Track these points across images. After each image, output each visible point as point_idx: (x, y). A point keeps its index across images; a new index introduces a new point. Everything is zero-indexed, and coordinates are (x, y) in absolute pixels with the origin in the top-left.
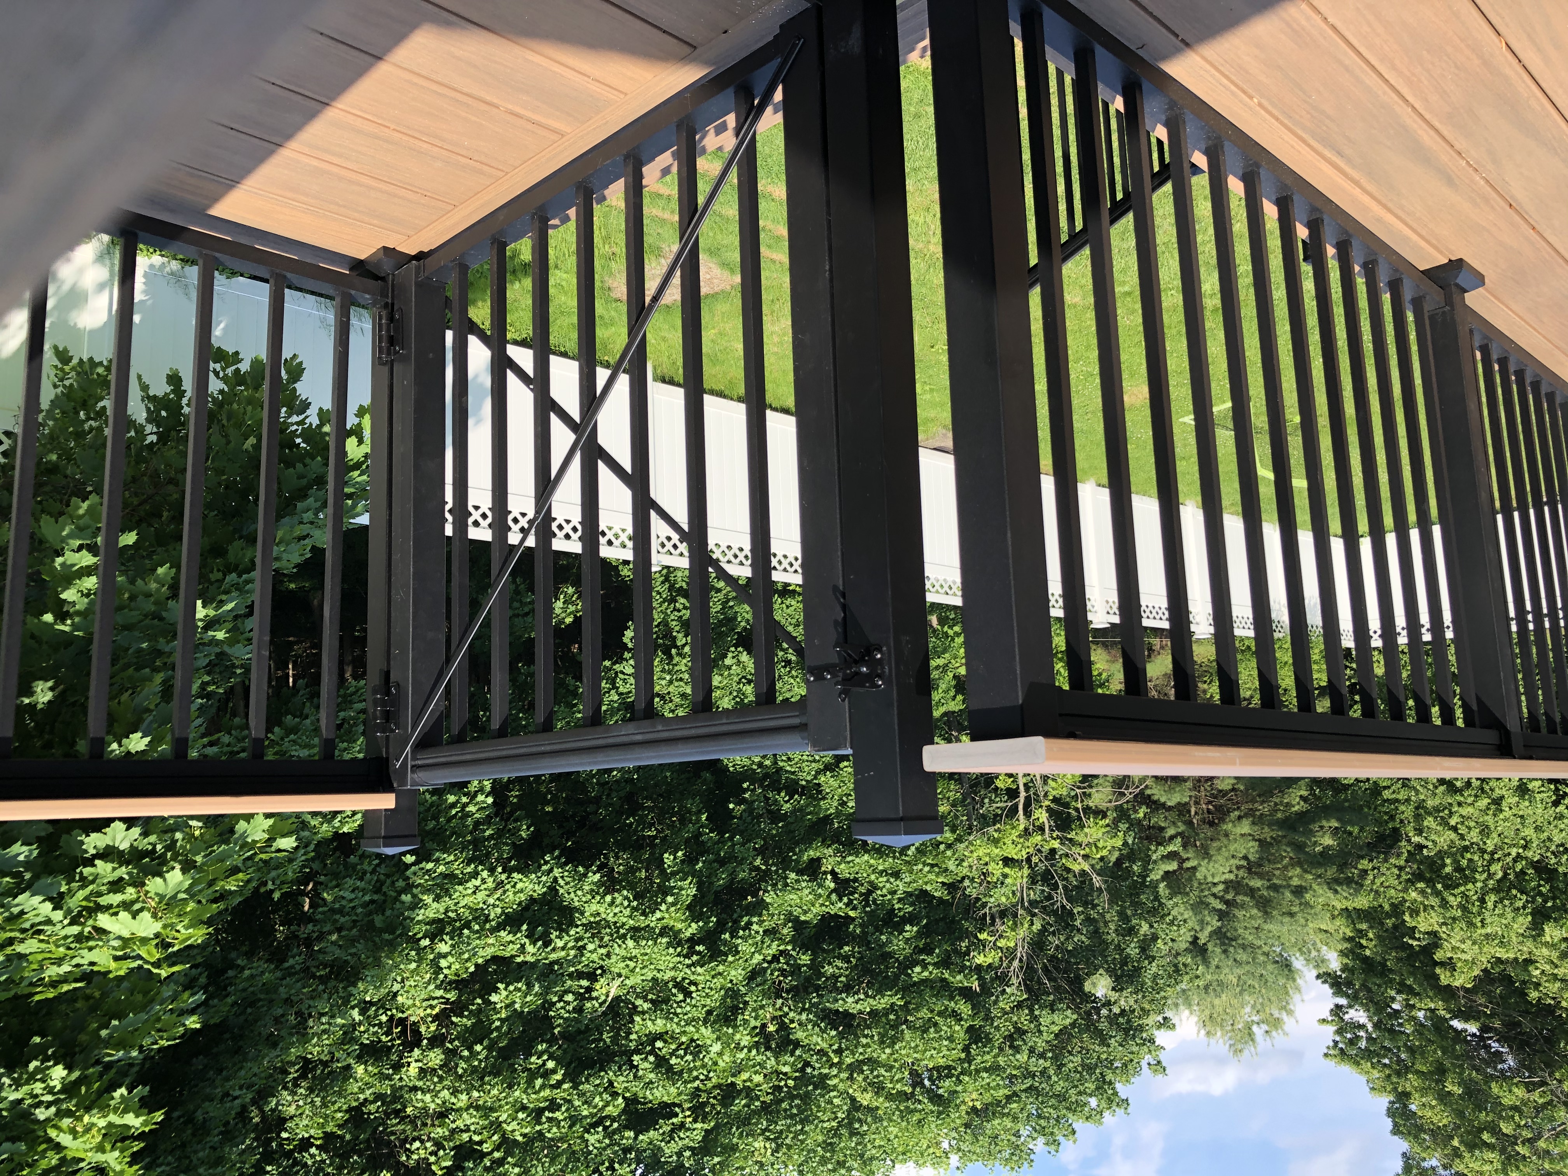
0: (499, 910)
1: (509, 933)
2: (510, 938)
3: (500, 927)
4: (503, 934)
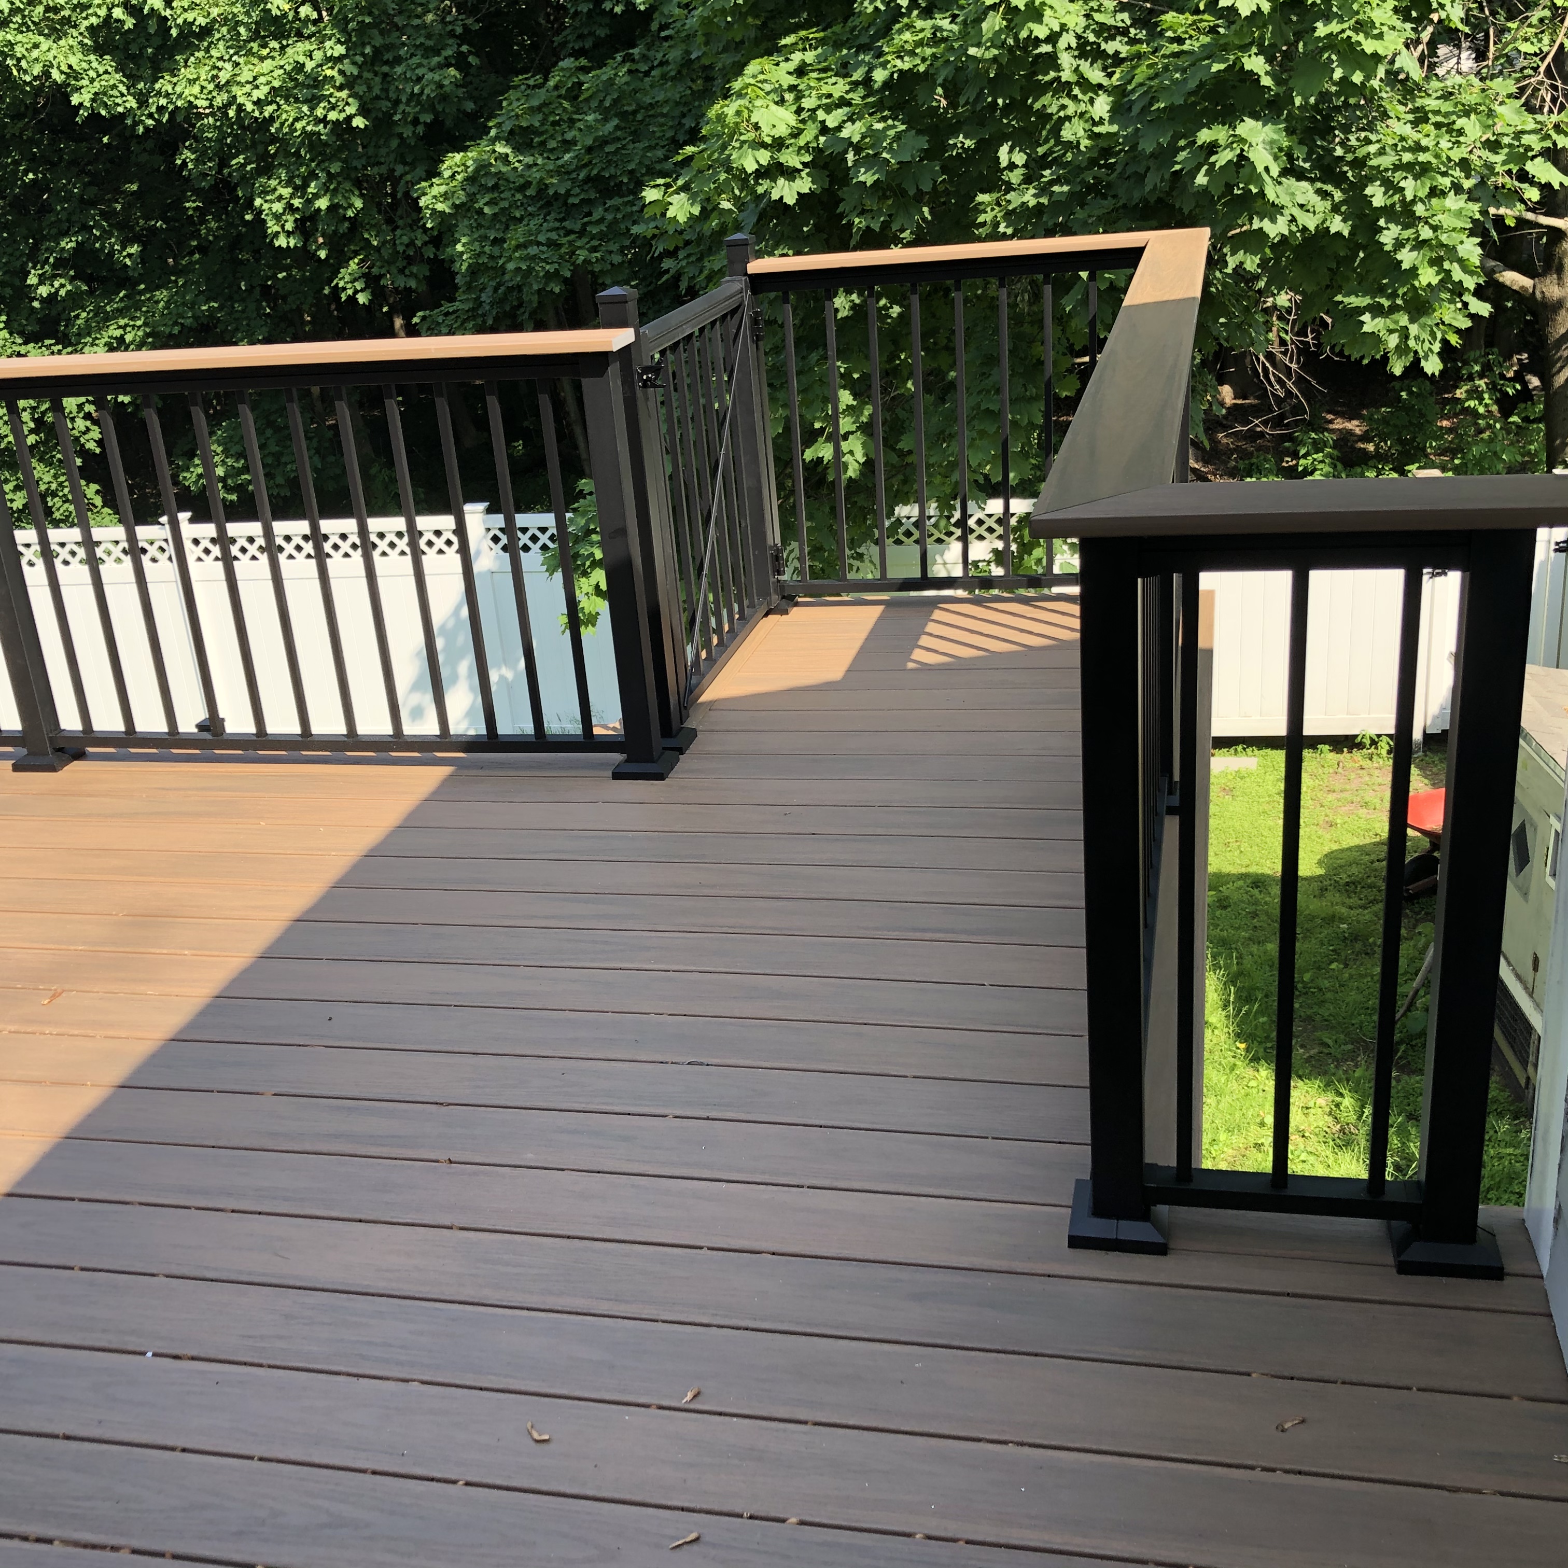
0: (214, 53)
1: (193, 23)
2: (190, 16)
3: (206, 31)
4: (202, 21)
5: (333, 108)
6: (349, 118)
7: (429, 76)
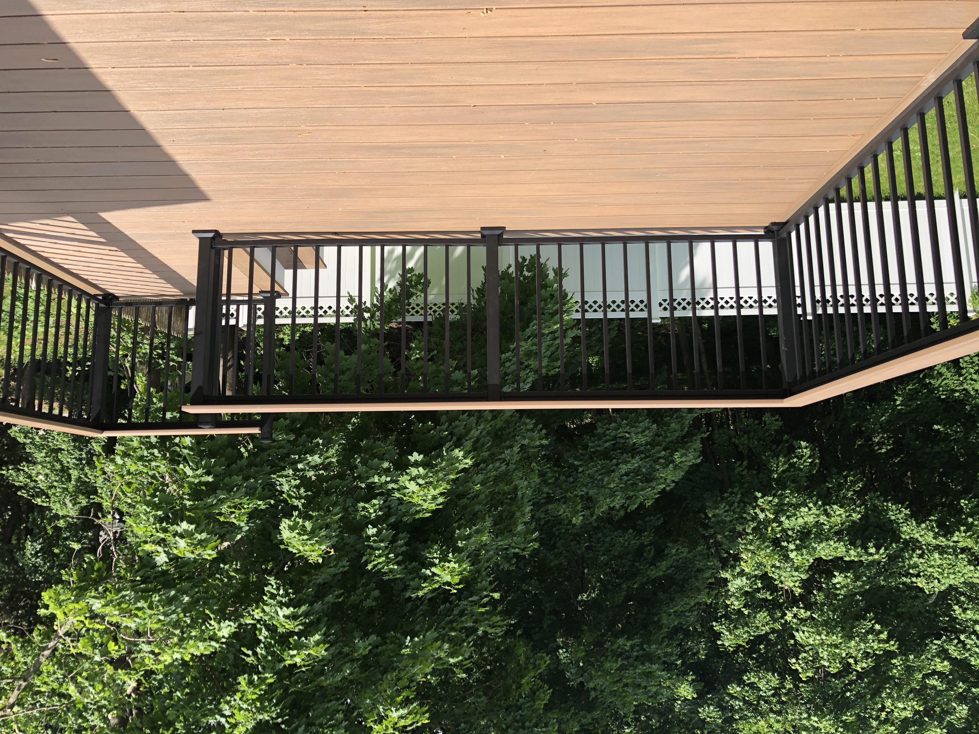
5: (770, 502)
6: (762, 498)
7: (721, 512)
